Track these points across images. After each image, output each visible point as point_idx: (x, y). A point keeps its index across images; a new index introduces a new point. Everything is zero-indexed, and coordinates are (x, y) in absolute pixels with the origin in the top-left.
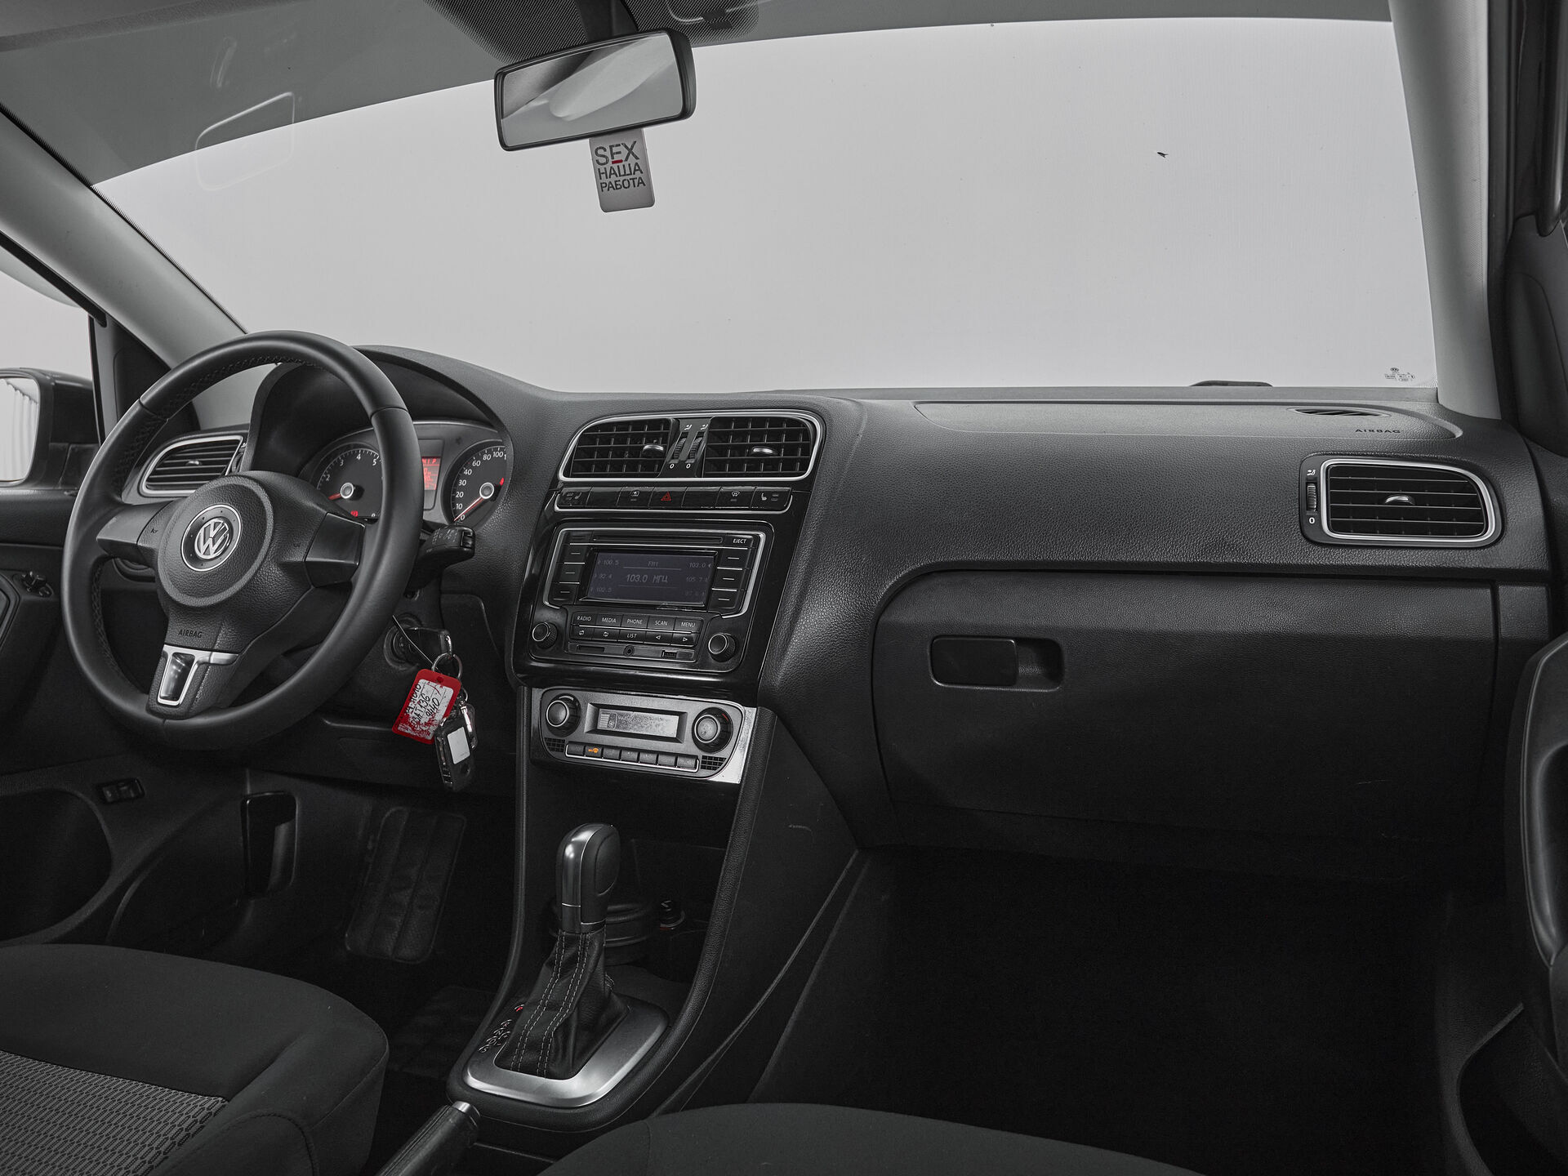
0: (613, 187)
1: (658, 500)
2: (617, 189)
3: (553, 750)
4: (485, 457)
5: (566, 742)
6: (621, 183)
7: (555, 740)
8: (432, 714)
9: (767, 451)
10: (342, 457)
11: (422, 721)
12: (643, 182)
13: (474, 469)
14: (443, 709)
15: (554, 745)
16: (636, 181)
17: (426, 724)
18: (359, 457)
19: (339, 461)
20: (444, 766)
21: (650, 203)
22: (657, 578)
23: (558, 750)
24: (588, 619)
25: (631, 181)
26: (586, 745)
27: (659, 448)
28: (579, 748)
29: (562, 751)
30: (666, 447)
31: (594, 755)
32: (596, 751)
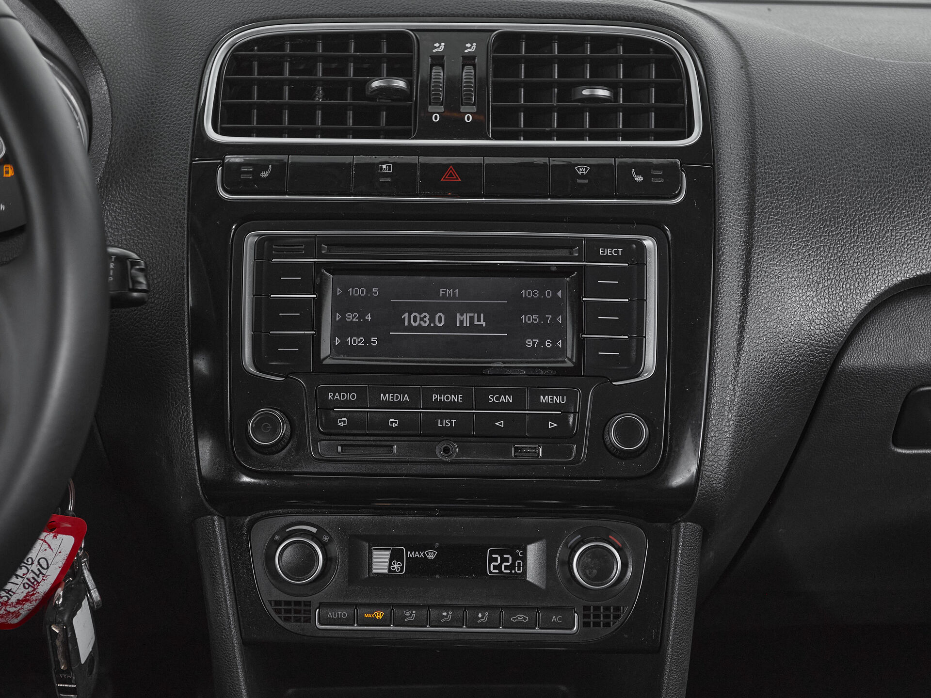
3: (287, 619)
5: (315, 604)
7: (288, 603)
8: (33, 584)
9: (602, 92)
11: (14, 599)
14: (53, 574)
15: (288, 611)
17: (19, 602)
20: (63, 671)
22: (464, 319)
23: (298, 620)
24: (351, 397)
26: (356, 605)
27: (400, 83)
28: (343, 613)
29: (308, 620)
30: (410, 84)
31: (374, 622)
32: (379, 615)
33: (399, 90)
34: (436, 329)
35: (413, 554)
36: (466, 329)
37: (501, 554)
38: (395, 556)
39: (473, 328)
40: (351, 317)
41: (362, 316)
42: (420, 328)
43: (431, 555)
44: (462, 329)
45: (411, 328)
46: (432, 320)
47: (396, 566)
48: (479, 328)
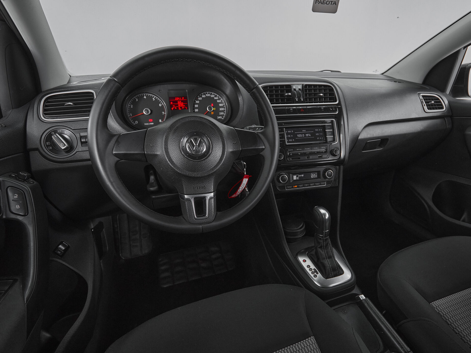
0: (321, 3)
1: (299, 111)
2: (323, 4)
3: (281, 189)
4: (203, 96)
6: (326, 2)
7: (282, 186)
9: (322, 95)
10: (136, 97)
12: (335, 4)
13: (200, 100)
16: (333, 3)
18: (145, 97)
19: (135, 100)
21: (335, 11)
22: (307, 135)
24: (292, 150)
25: (330, 2)
26: (292, 185)
27: (290, 94)
28: (290, 187)
29: (284, 189)
30: (291, 94)
31: (295, 188)
32: (296, 186)
33: (290, 95)
34: (303, 137)
35: (300, 176)
36: (308, 137)
37: (313, 174)
38: (297, 176)
39: (309, 136)
40: (289, 136)
41: (291, 136)
42: (300, 137)
43: (303, 176)
44: (307, 137)
45: (299, 137)
46: (302, 136)
47: (297, 178)
48: (310, 136)
